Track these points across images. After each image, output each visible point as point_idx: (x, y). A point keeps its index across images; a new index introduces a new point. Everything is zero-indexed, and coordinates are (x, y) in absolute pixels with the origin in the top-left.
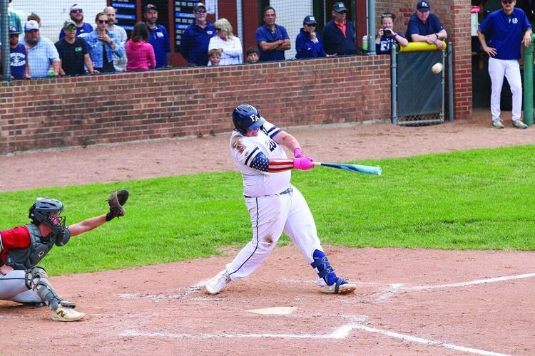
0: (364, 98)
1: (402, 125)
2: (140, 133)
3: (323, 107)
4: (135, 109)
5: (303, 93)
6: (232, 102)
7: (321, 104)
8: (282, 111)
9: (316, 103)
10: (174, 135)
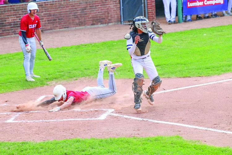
0: (108, 13)
1: (125, 25)
2: (10, 32)
3: (91, 18)
4: (7, 22)
5: (82, 12)
6: (50, 17)
7: (90, 17)
8: (73, 20)
9: (88, 16)
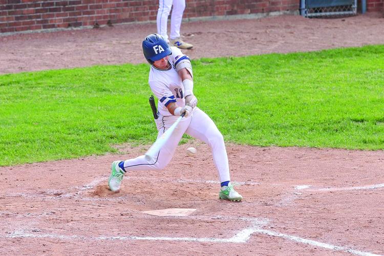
1: (310, 17)
2: (33, 23)
10: (69, 25)
